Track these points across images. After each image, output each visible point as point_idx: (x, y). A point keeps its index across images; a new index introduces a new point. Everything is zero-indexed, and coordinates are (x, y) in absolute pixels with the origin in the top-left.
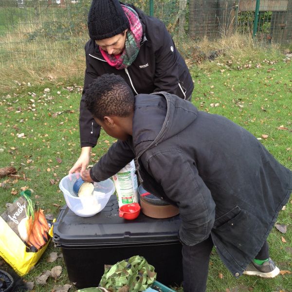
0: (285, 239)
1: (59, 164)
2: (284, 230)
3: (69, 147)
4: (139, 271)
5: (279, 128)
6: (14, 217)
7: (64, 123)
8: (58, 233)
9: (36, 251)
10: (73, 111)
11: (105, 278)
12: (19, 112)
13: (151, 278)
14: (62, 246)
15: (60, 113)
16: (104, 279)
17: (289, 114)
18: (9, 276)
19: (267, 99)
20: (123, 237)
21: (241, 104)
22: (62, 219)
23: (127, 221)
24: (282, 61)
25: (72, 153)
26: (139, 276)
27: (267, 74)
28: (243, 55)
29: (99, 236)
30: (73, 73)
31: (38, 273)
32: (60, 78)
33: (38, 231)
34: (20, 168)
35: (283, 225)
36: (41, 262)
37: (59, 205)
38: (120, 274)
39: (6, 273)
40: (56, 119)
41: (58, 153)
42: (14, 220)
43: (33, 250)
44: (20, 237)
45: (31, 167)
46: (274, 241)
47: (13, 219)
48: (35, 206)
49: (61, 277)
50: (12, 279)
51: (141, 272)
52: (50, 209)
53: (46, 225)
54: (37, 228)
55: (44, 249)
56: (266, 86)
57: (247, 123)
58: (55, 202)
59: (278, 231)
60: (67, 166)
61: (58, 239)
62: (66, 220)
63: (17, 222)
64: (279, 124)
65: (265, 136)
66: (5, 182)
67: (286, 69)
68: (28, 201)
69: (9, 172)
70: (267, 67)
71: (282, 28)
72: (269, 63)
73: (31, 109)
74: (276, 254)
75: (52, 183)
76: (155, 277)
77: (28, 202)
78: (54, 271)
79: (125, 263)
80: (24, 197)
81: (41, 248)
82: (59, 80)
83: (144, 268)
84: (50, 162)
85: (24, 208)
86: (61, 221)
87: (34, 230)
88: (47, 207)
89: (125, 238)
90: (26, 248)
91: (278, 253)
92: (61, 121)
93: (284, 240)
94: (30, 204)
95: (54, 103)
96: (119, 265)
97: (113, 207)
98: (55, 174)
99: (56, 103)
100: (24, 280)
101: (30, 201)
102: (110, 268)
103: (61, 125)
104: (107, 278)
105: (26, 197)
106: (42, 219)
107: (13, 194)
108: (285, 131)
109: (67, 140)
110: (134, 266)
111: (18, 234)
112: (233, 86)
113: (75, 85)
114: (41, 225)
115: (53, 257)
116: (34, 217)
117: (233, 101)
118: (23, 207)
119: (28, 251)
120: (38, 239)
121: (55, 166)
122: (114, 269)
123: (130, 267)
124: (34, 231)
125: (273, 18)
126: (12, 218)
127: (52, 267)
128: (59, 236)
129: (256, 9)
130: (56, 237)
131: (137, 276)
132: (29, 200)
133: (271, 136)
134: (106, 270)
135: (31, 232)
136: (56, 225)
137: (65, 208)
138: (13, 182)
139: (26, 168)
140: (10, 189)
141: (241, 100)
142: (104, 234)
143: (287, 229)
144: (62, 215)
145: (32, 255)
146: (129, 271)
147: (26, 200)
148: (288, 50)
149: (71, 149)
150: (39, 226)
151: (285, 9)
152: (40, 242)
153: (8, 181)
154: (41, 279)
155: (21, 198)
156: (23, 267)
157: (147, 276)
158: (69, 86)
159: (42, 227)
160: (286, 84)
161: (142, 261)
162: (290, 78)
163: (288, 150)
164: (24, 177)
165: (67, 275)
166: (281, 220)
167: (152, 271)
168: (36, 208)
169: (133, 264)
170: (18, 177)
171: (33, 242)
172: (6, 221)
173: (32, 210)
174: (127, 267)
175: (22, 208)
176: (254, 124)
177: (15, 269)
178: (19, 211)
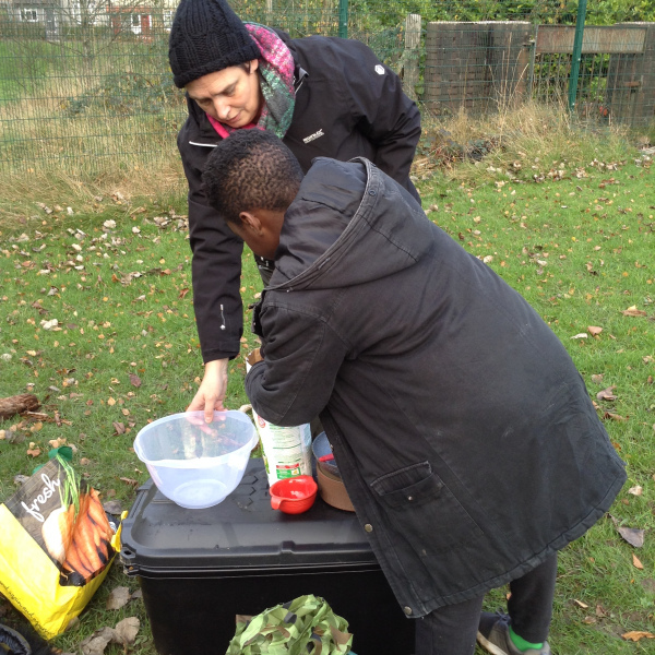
0: (641, 560)
1: (135, 389)
2: (637, 540)
3: (158, 350)
4: (313, 629)
5: (626, 313)
6: (35, 506)
7: (148, 298)
8: (133, 544)
9: (83, 583)
10: (166, 271)
11: (237, 644)
12: (47, 271)
13: (341, 646)
14: (141, 572)
15: (138, 275)
16: (236, 648)
18: (21, 638)
19: (598, 248)
20: (277, 553)
21: (542, 258)
22: (142, 512)
23: (287, 517)
24: (633, 162)
25: (164, 363)
26: (314, 640)
27: (598, 192)
28: (545, 149)
29: (225, 550)
30: (167, 188)
31: (86, 633)
32: (140, 198)
33: (87, 538)
34: (48, 397)
35: (636, 529)
36: (93, 610)
37: (134, 481)
38: (270, 637)
39: (15, 633)
40: (129, 288)
41: (133, 364)
42: (33, 513)
43: (76, 580)
44: (46, 551)
45: (73, 395)
46: (615, 566)
47: (32, 510)
48: (82, 481)
49: (137, 642)
50: (27, 646)
51: (317, 633)
52: (113, 490)
53: (106, 526)
54: (84, 533)
55: (100, 578)
56: (596, 219)
57: (555, 300)
58: (124, 474)
59: (626, 542)
60: (153, 392)
61: (132, 556)
62: (149, 513)
63: (41, 518)
64: (627, 303)
65: (596, 330)
66: (14, 428)
67: (641, 182)
68: (66, 470)
69: (22, 405)
70: (599, 176)
71: (633, 91)
72: (604, 168)
73: (72, 267)
74: (620, 594)
75: (119, 430)
76: (349, 643)
77: (65, 473)
78: (122, 629)
79: (282, 612)
80: (56, 462)
81: (93, 576)
82: (137, 201)
83: (324, 622)
84: (116, 385)
85: (56, 487)
86: (139, 517)
87: (77, 536)
88: (106, 485)
89: (282, 555)
90: (61, 576)
91: (626, 592)
92: (140, 293)
93: (638, 563)
94: (69, 477)
95: (124, 252)
96: (270, 617)
97: (257, 486)
98: (126, 412)
99: (129, 253)
100: (54, 649)
101: (70, 471)
102: (249, 623)
103: (140, 301)
104: (242, 645)
105: (61, 461)
106: (95, 512)
107: (31, 455)
108: (640, 319)
109: (154, 336)
110: (303, 618)
111: (43, 545)
112: (524, 217)
113: (172, 212)
114: (93, 526)
115: (120, 597)
116: (78, 506)
117: (524, 251)
118: (54, 484)
119: (63, 582)
120: (86, 557)
121: (126, 393)
122: (256, 624)
123: (292, 620)
124: (78, 539)
125: (613, 69)
126: (30, 508)
127: (117, 621)
128: (134, 551)
129: (575, 49)
130: (127, 553)
131: (308, 640)
132: (68, 469)
133: (610, 329)
134: (239, 627)
135: (72, 541)
136: (127, 525)
137: (148, 488)
138: (32, 429)
139: (61, 398)
140: (24, 445)
141: (540, 248)
142: (235, 545)
143: (646, 537)
144: (142, 503)
145: (73, 593)
146: (292, 630)
147: (62, 468)
148: (646, 140)
149: (162, 356)
150: (90, 526)
151: (639, 49)
152: (90, 564)
153: (20, 425)
154: (92, 648)
155: (50, 463)
156: (52, 618)
157: (332, 641)
158: (160, 215)
159: (95, 531)
160: (641, 215)
161: (321, 606)
162: (650, 201)
163: (646, 360)
164: (57, 419)
165: (151, 639)
166: (632, 518)
167: (341, 629)
168: (83, 487)
169: (299, 614)
170: (43, 417)
171: (75, 563)
172: (17, 516)
173: (75, 492)
174: (288, 619)
175: (51, 487)
176: (570, 302)
177: (33, 623)
178: (45, 494)
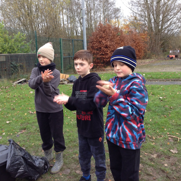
17: (27, 108)
19: (12, 104)
24: (12, 86)
27: (6, 93)
64: (24, 114)
67: (16, 90)
70: (5, 90)
71: (5, 70)
72: (5, 88)
160: (19, 96)
